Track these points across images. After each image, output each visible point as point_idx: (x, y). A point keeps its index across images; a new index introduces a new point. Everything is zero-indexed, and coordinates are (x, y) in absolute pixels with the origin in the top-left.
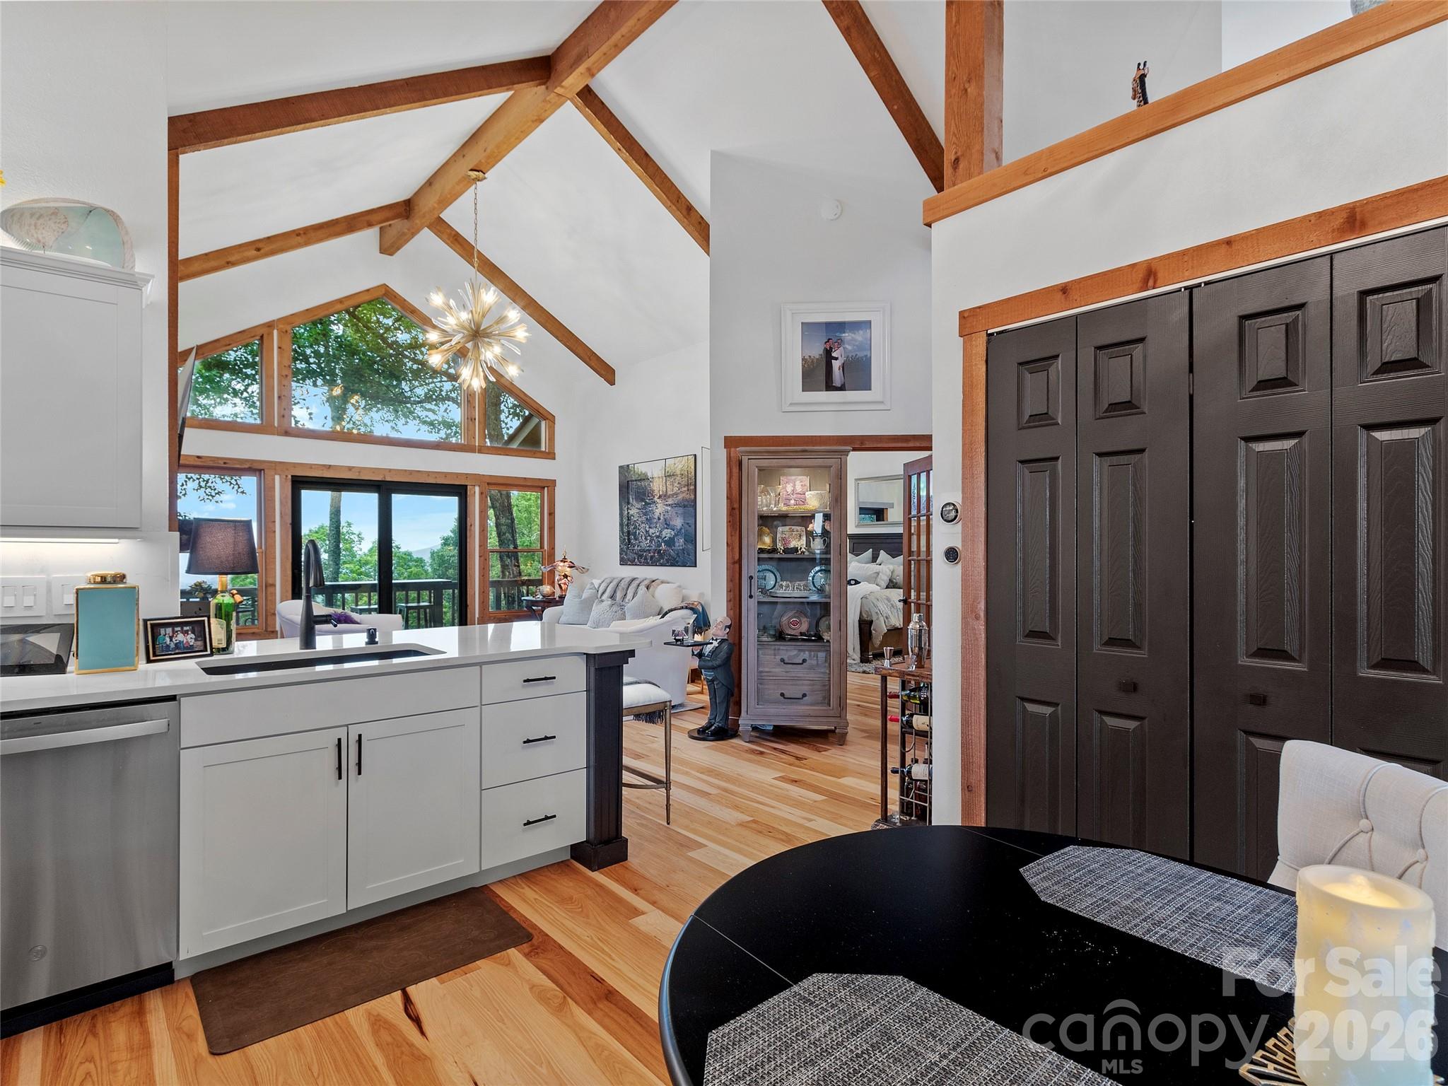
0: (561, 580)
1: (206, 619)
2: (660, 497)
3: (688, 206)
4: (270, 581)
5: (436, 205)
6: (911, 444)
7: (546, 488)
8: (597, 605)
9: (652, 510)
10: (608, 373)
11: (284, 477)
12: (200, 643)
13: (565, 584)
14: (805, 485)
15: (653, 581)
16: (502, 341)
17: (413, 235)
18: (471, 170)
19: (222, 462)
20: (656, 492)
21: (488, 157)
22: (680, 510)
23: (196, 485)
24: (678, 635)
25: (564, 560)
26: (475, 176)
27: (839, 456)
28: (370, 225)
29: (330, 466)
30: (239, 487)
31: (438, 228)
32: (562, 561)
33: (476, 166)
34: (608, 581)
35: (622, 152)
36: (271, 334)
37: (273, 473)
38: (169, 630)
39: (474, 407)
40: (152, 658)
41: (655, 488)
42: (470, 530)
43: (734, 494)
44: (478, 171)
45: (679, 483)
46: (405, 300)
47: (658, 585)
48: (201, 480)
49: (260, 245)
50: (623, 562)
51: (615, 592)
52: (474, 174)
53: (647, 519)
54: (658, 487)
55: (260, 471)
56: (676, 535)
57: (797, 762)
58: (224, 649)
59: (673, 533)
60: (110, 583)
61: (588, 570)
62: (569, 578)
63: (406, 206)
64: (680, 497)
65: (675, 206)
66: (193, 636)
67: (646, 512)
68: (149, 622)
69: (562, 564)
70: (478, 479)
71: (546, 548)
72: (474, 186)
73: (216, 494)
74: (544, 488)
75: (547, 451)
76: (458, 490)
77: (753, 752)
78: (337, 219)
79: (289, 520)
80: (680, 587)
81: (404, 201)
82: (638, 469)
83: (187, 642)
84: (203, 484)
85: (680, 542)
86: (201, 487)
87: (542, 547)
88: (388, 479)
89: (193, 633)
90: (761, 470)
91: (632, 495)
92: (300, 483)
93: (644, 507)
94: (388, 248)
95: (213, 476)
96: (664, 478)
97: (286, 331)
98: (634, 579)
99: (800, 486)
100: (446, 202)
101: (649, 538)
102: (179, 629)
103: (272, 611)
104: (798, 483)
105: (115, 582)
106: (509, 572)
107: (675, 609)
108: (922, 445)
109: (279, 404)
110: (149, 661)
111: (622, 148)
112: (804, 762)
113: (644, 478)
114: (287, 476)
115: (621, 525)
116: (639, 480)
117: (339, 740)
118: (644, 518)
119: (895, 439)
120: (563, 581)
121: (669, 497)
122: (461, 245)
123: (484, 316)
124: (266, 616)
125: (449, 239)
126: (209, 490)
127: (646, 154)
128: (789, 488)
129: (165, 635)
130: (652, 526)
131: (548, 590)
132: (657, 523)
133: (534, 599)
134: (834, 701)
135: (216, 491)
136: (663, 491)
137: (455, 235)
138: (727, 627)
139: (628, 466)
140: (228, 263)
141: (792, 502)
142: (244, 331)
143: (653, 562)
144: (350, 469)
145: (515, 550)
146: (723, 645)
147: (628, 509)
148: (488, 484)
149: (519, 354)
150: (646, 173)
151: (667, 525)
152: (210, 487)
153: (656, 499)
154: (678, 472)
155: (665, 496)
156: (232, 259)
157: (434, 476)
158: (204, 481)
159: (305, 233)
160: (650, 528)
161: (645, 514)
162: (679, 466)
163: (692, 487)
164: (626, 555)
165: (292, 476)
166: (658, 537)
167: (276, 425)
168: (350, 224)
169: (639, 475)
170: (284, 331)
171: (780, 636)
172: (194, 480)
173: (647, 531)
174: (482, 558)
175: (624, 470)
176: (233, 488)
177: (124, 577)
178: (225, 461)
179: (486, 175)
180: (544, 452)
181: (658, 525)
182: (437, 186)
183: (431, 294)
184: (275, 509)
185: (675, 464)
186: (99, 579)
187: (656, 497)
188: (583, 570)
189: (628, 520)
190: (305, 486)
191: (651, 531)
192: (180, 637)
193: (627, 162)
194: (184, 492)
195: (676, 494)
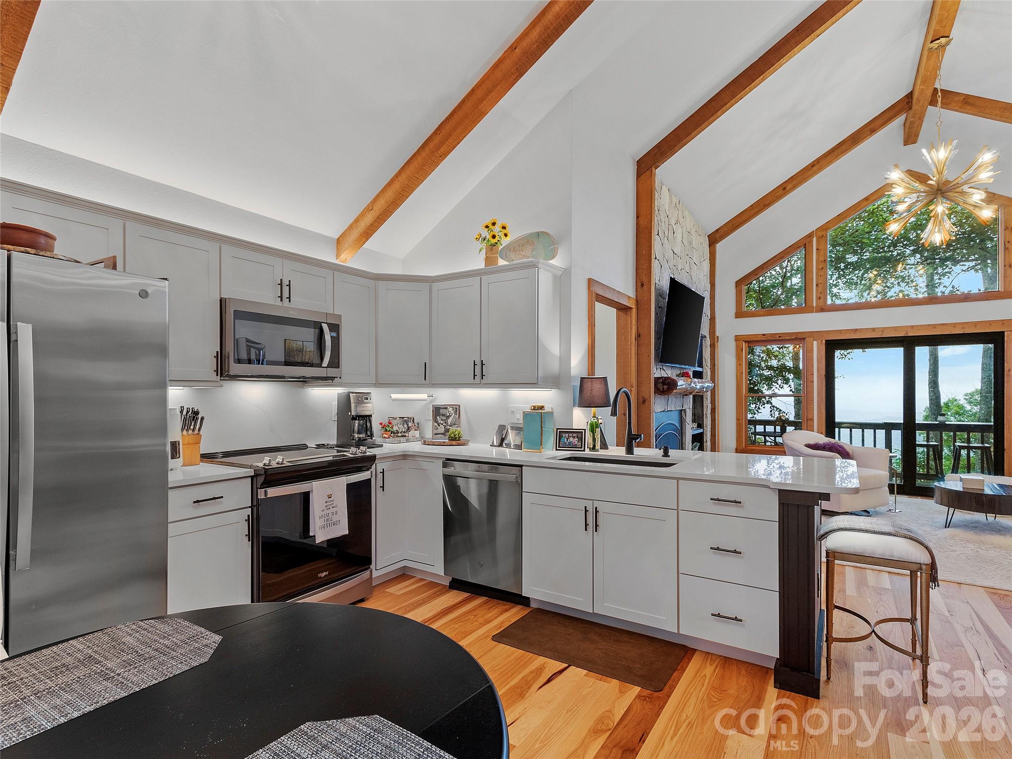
1: (583, 431)
4: (810, 417)
5: (922, 87)
11: (820, 342)
12: (580, 444)
18: (932, 42)
19: (779, 336)
21: (940, 22)
26: (937, 45)
31: (944, 101)
33: (934, 35)
36: (811, 242)
37: (811, 340)
38: (567, 435)
40: (558, 448)
44: (939, 39)
49: (786, 184)
52: (935, 45)
55: (804, 339)
63: (908, 99)
66: (577, 439)
68: (558, 430)
76: (994, 338)
79: (823, 372)
83: (574, 442)
92: (833, 345)
94: (910, 138)
102: (571, 435)
109: (817, 290)
110: (556, 450)
114: (822, 341)
117: (585, 507)
129: (565, 438)
137: (964, 99)
140: (765, 206)
142: (790, 246)
159: (818, 163)
165: (826, 340)
167: (815, 305)
168: (855, 139)
170: (821, 236)
177: (543, 407)
179: (951, 37)
182: (920, 70)
184: (813, 365)
190: (837, 347)
192: (571, 439)
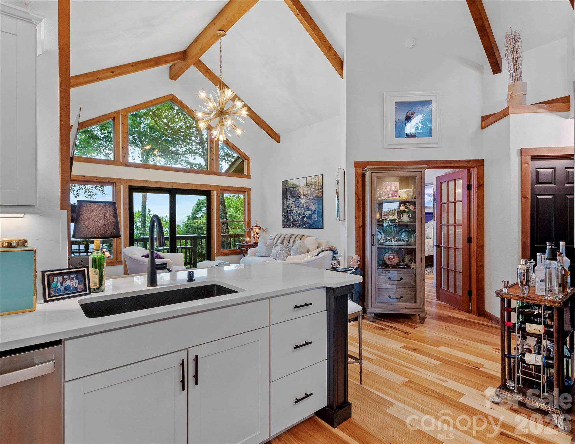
0: (255, 235)
1: (86, 269)
2: (304, 195)
3: (330, 46)
5: (199, 51)
6: (453, 165)
7: (246, 192)
8: (275, 247)
9: (300, 202)
10: (276, 137)
12: (82, 286)
13: (257, 237)
14: (397, 187)
15: (303, 236)
16: (235, 117)
17: (187, 68)
18: (219, 30)
19: (95, 179)
20: (302, 193)
21: (228, 22)
22: (315, 201)
23: (84, 191)
24: (334, 265)
25: (256, 226)
26: (220, 34)
27: (421, 171)
28: (166, 62)
29: (147, 181)
30: (103, 192)
31: (198, 65)
32: (255, 226)
33: (222, 28)
34: (279, 236)
35: (299, 16)
36: (118, 117)
37: (120, 184)
38: (60, 278)
39: (214, 153)
40: (48, 299)
41: (301, 191)
42: (212, 212)
43: (359, 191)
44: (222, 31)
45: (314, 189)
46: (181, 102)
47: (306, 238)
48: (86, 189)
49: (113, 70)
50: (284, 226)
51: (283, 241)
52: (220, 32)
53: (297, 206)
54: (302, 190)
55: (113, 183)
56: (312, 213)
57: (406, 335)
58: (98, 288)
59: (311, 212)
60: (14, 247)
61: (267, 230)
62: (258, 234)
63: (184, 54)
64: (315, 195)
65: (324, 45)
66: (77, 281)
67: (297, 203)
68: (46, 274)
69: (255, 228)
70: (216, 187)
71: (246, 220)
72: (220, 39)
73: (93, 195)
74: (245, 192)
75: (247, 174)
76: (207, 193)
77: (378, 328)
78: (151, 59)
79: (127, 207)
80: (317, 239)
81: (183, 51)
82: (292, 182)
83: (73, 285)
84: (87, 191)
85: (315, 217)
86: (86, 192)
87: (245, 220)
88: (174, 187)
89: (77, 279)
90: (378, 177)
91: (289, 195)
92: (132, 189)
93: (295, 200)
94: (174, 76)
95: (91, 186)
96: (306, 186)
97: (126, 116)
98: (292, 235)
99: (394, 187)
100: (204, 50)
101: (298, 215)
102: (67, 277)
103: (120, 251)
104: (393, 185)
105: (18, 246)
106: (224, 231)
107: (324, 251)
108: (459, 165)
109: (122, 151)
110: (46, 301)
111: (299, 14)
112: (410, 335)
113: (296, 186)
114: (126, 186)
115: (283, 209)
116: (293, 188)
117: (183, 361)
118: (295, 206)
119: (444, 162)
120: (256, 236)
121: (308, 195)
122: (209, 74)
123: (226, 103)
124: (117, 253)
125: (203, 71)
126: (89, 193)
127: (311, 18)
128: (388, 188)
129: (57, 282)
130: (299, 209)
131: (248, 240)
132: (302, 208)
133: (242, 244)
134: (418, 300)
135: (93, 194)
136: (305, 193)
137: (206, 69)
138: (358, 261)
139: (287, 181)
140: (98, 78)
141: (390, 195)
142: (105, 115)
143: (301, 227)
144: (156, 182)
145: (226, 221)
146: (357, 270)
147: (287, 201)
148: (220, 190)
149: (243, 122)
150: (311, 27)
151: (308, 209)
152: (90, 192)
153: (301, 196)
154: (314, 183)
155: (307, 195)
156: (100, 76)
157: (195, 186)
158: (87, 189)
159: (135, 65)
160: (298, 210)
161: (296, 204)
162: (314, 180)
163: (321, 190)
164: (286, 223)
165: (129, 186)
166: (302, 214)
167: (121, 161)
168: (156, 62)
169: (293, 185)
171: (386, 266)
172: (83, 189)
173: (297, 212)
174: (218, 225)
175: (285, 183)
176: (101, 192)
177: (26, 241)
178: (97, 178)
179: (226, 33)
180: (246, 175)
181: (303, 209)
182: (200, 42)
183: (200, 92)
184: (121, 202)
185: (312, 179)
186: (6, 244)
187: (302, 195)
188: (265, 230)
189: (287, 206)
190: (135, 190)
191: (299, 212)
192: (68, 282)
193: (301, 21)
194: (78, 194)
195: (312, 194)
